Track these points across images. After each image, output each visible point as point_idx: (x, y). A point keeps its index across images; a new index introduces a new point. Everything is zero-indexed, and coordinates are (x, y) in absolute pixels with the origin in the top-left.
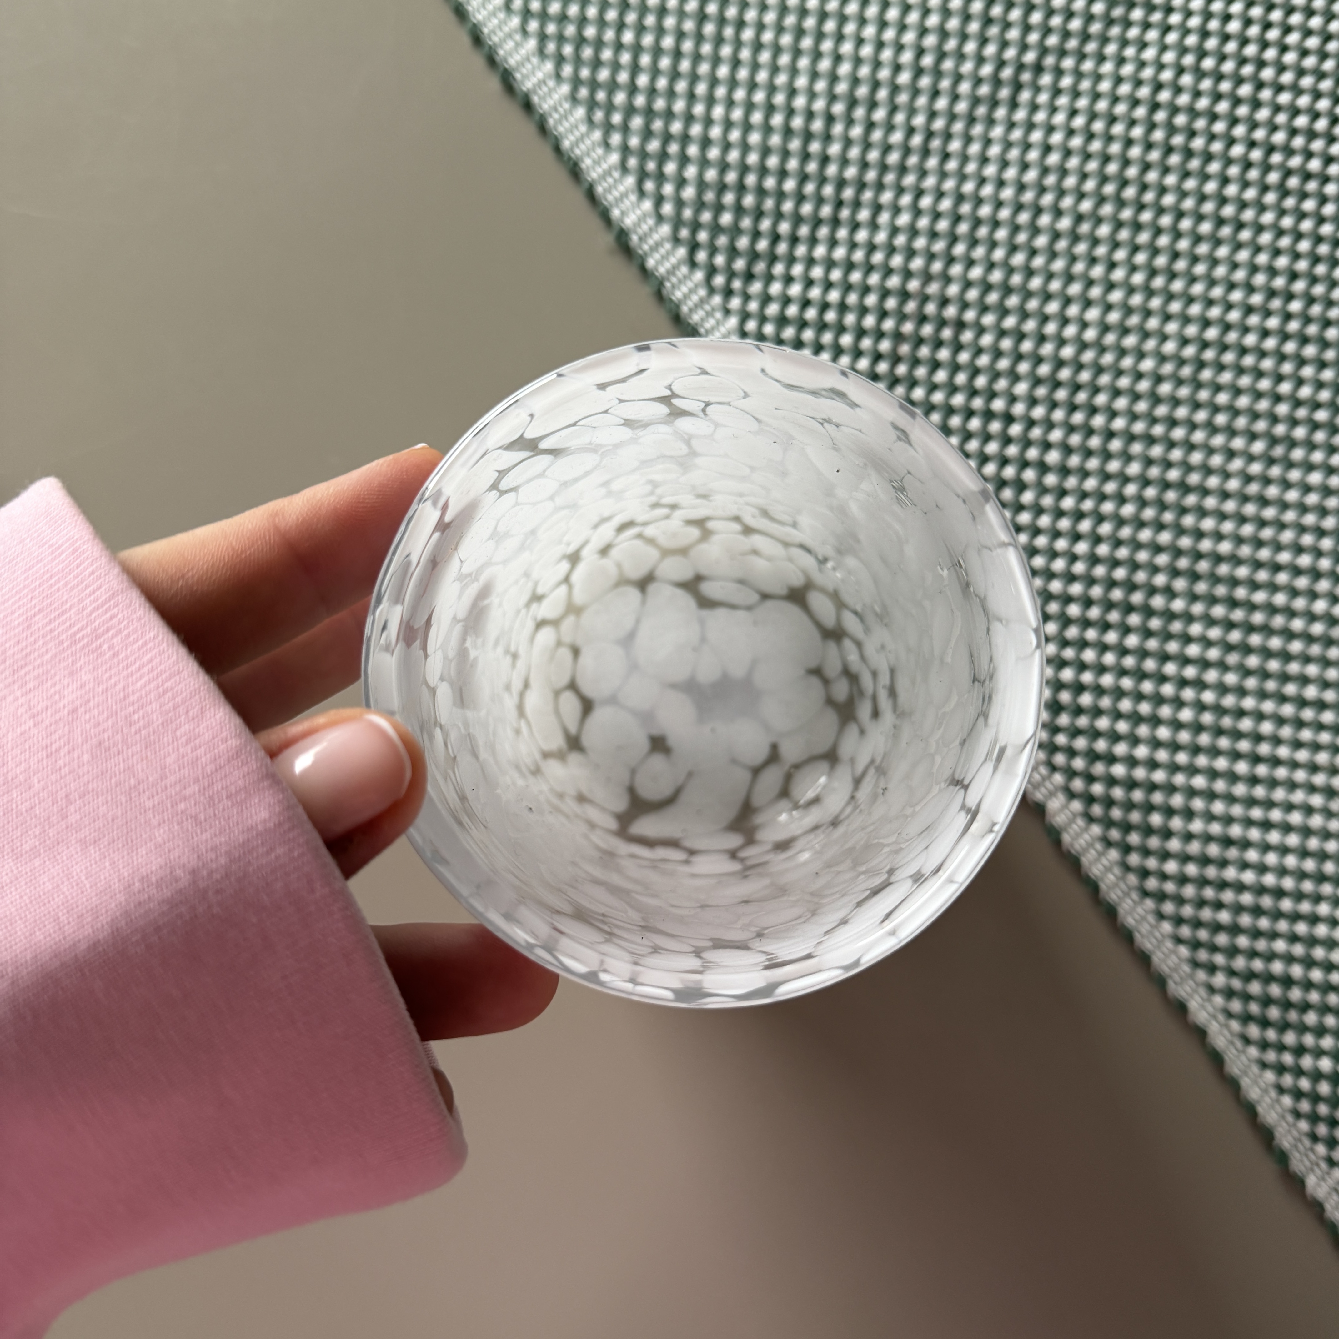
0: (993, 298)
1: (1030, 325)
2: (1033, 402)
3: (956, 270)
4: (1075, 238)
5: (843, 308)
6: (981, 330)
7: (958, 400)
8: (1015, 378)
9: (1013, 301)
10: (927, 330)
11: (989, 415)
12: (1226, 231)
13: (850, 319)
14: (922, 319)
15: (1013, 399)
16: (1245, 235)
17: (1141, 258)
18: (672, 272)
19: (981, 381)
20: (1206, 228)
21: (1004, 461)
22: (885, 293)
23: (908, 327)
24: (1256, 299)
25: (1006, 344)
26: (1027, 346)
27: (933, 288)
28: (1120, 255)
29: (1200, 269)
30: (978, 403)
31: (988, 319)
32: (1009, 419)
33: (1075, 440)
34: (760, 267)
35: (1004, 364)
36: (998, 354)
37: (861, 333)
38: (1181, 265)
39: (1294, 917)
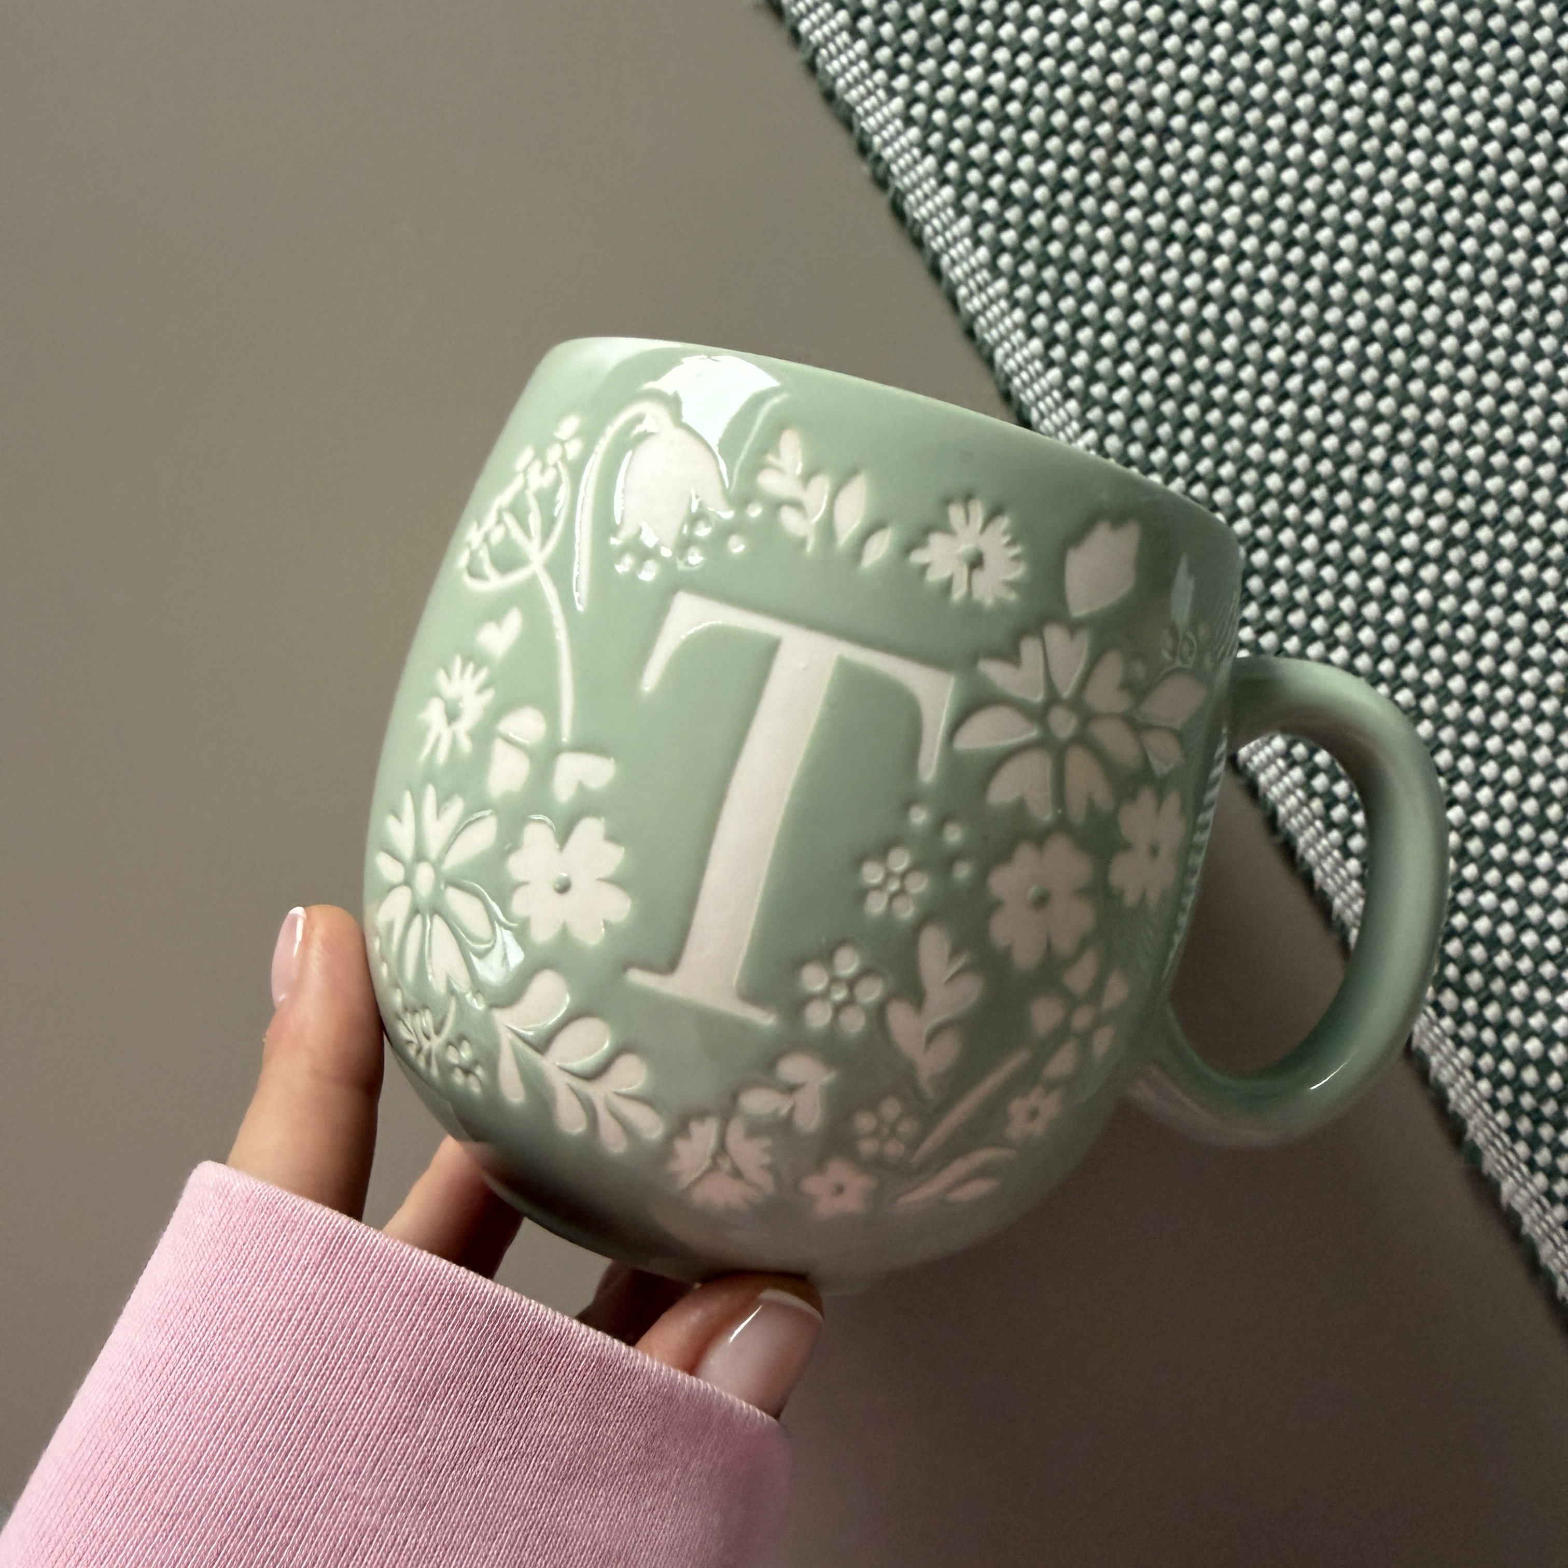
0: (1207, 103)
1: (1248, 141)
2: (1243, 232)
3: (1166, 67)
4: (1311, 42)
5: (1029, 100)
6: (1189, 142)
7: (1157, 221)
8: (1225, 201)
9: (1230, 110)
10: (1127, 135)
11: (1191, 242)
12: (1491, 47)
13: (1036, 113)
14: (1123, 122)
15: (1220, 226)
16: (1514, 53)
17: (1386, 71)
18: (828, 39)
19: (1185, 202)
20: (1467, 40)
21: (1205, 299)
22: (1080, 89)
23: (1104, 129)
24: (1521, 131)
25: (1218, 159)
26: (1242, 164)
27: (1137, 86)
28: (1362, 66)
29: (1456, 90)
30: (1179, 226)
31: (1199, 129)
32: (1214, 249)
33: (1290, 280)
34: (934, 43)
35: (1213, 183)
36: (1207, 171)
37: (1048, 132)
38: (1433, 83)
39: (1507, 867)
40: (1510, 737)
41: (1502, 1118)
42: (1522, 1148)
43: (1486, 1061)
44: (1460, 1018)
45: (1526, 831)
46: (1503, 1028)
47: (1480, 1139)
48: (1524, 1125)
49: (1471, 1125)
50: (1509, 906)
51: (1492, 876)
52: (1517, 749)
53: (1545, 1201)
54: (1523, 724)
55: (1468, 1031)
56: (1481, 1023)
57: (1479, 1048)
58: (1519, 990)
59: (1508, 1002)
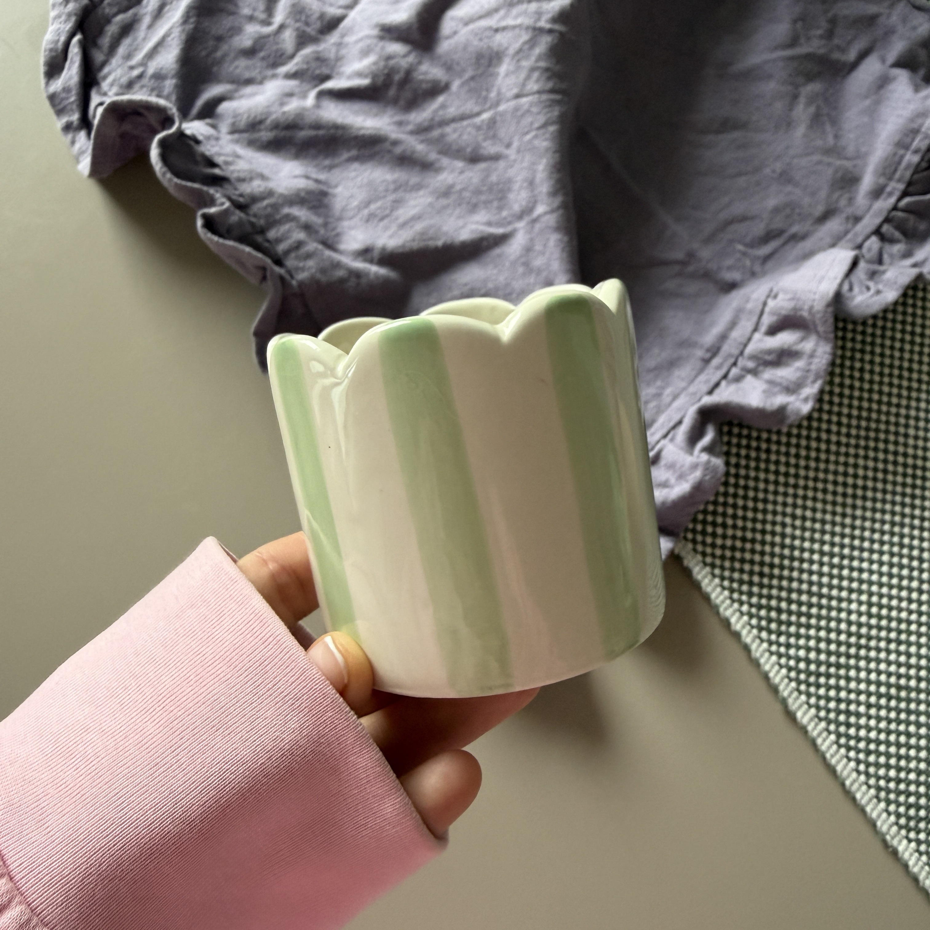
39: (781, 578)
40: (774, 523)
41: (793, 684)
42: (803, 698)
43: (783, 661)
44: (771, 643)
45: (786, 562)
46: (788, 646)
47: (786, 694)
48: (803, 687)
49: (781, 688)
50: (784, 594)
51: (775, 582)
52: (778, 529)
53: (816, 720)
54: (779, 518)
55: (774, 648)
56: (779, 645)
57: (780, 656)
58: (793, 629)
59: (789, 635)
